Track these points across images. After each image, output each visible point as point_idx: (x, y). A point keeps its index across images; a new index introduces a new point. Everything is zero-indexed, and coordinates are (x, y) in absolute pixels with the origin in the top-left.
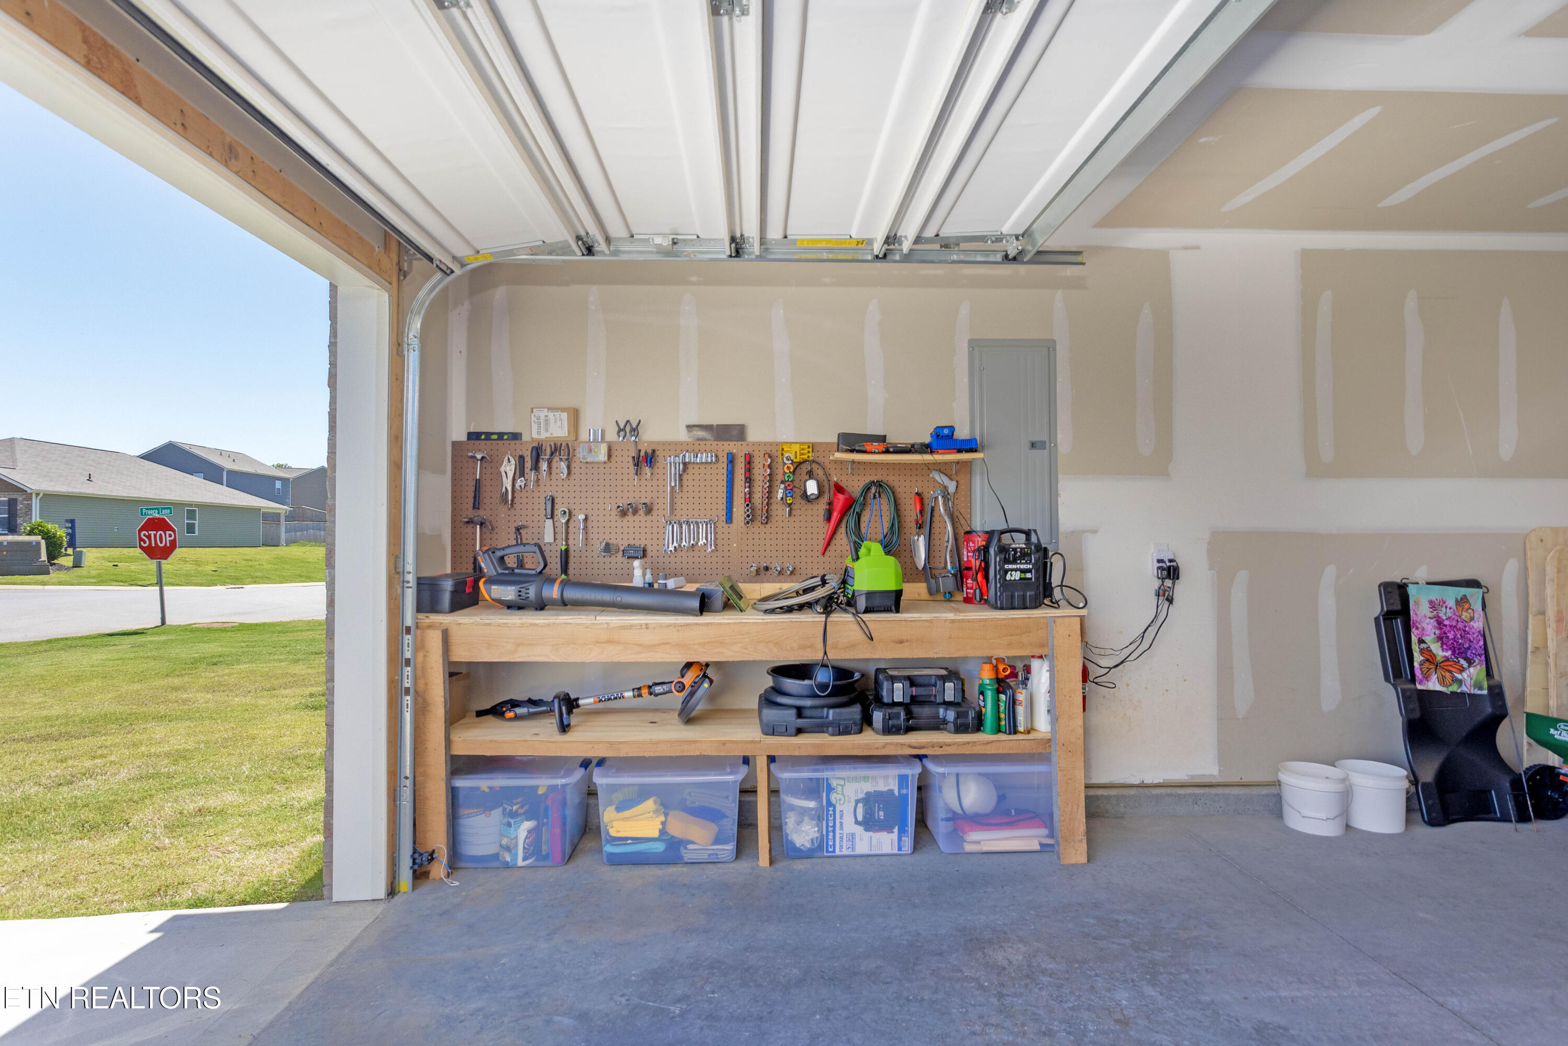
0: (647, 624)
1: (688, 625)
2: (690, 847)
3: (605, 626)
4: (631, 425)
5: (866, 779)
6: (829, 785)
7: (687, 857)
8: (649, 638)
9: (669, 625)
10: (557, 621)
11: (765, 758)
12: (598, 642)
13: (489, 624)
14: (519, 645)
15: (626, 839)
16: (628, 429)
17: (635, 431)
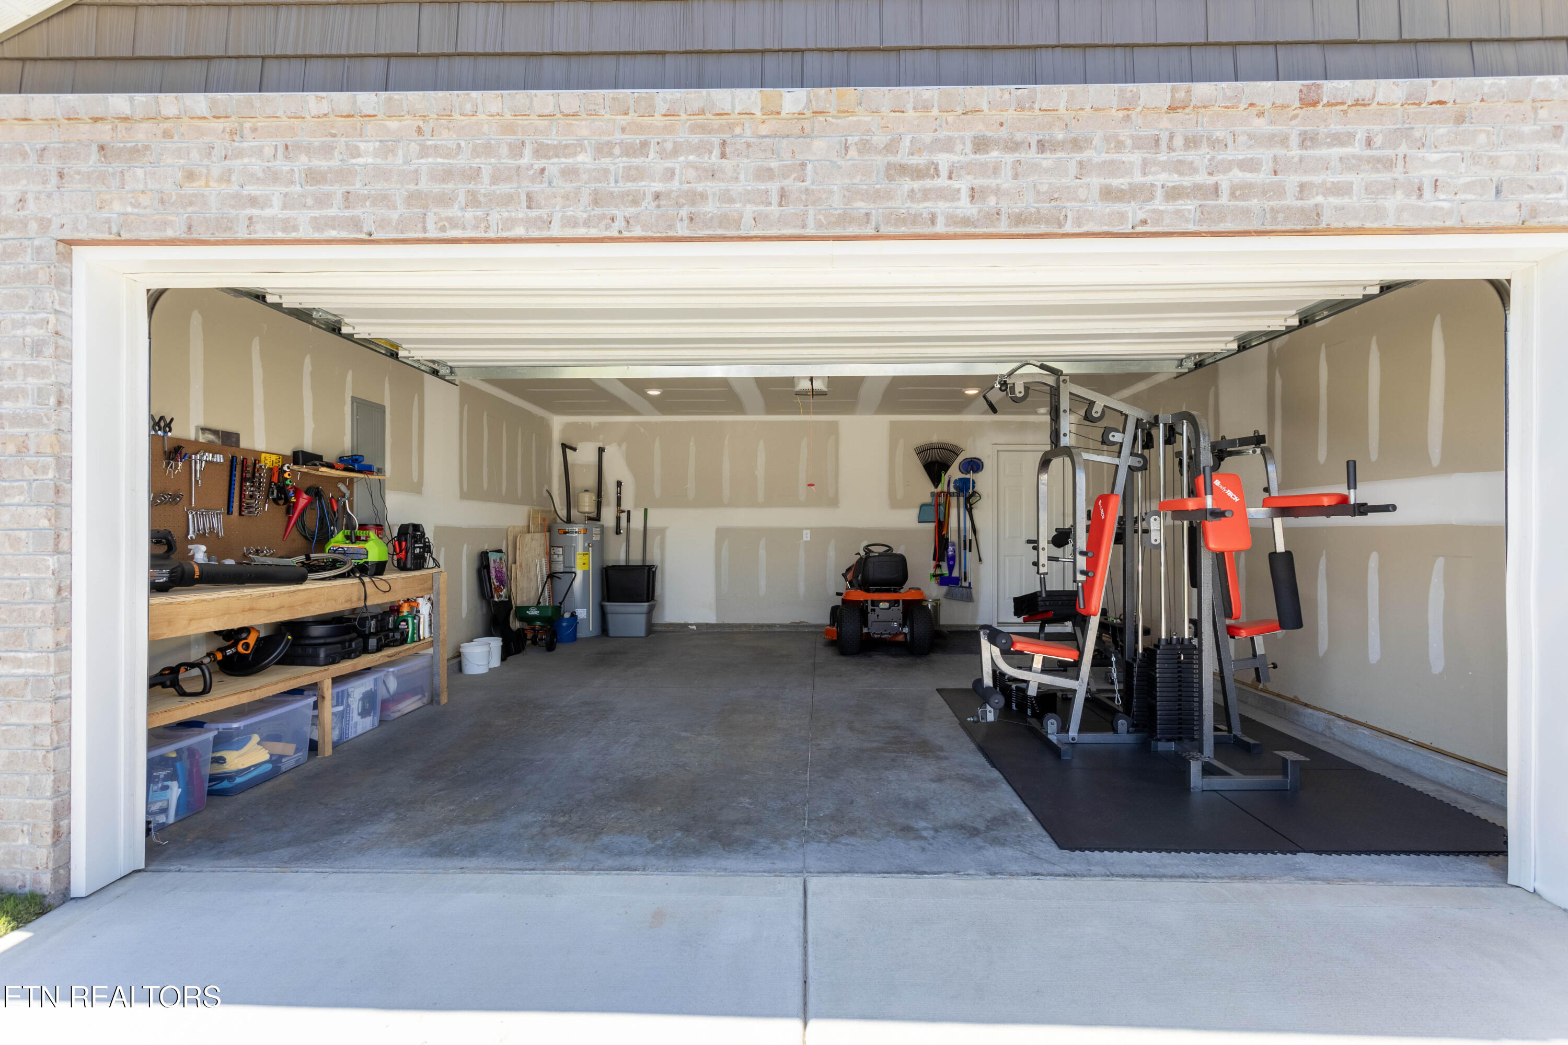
0: (273, 593)
1: (294, 591)
2: (284, 760)
3: (249, 597)
4: (165, 421)
5: (362, 685)
6: (348, 693)
7: (284, 769)
8: (273, 603)
9: (285, 593)
10: (220, 596)
11: (330, 680)
12: (244, 611)
13: (171, 603)
14: (191, 620)
15: (249, 768)
16: (162, 424)
17: (169, 425)
